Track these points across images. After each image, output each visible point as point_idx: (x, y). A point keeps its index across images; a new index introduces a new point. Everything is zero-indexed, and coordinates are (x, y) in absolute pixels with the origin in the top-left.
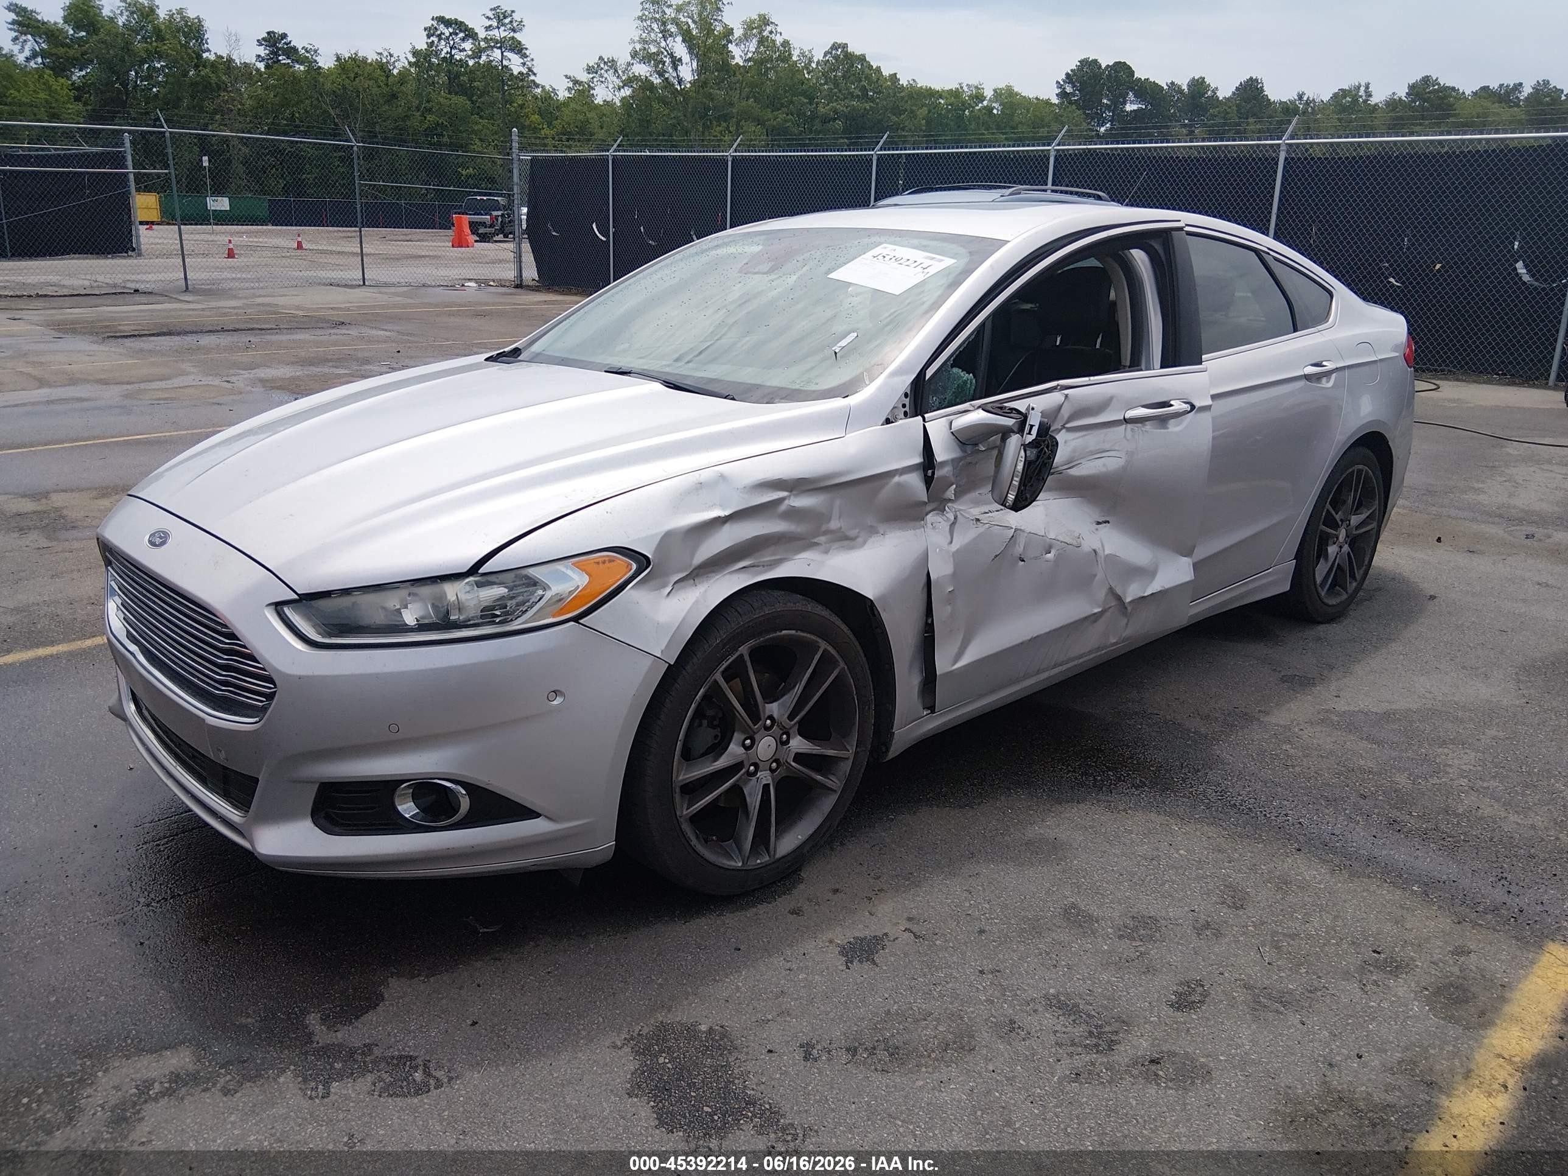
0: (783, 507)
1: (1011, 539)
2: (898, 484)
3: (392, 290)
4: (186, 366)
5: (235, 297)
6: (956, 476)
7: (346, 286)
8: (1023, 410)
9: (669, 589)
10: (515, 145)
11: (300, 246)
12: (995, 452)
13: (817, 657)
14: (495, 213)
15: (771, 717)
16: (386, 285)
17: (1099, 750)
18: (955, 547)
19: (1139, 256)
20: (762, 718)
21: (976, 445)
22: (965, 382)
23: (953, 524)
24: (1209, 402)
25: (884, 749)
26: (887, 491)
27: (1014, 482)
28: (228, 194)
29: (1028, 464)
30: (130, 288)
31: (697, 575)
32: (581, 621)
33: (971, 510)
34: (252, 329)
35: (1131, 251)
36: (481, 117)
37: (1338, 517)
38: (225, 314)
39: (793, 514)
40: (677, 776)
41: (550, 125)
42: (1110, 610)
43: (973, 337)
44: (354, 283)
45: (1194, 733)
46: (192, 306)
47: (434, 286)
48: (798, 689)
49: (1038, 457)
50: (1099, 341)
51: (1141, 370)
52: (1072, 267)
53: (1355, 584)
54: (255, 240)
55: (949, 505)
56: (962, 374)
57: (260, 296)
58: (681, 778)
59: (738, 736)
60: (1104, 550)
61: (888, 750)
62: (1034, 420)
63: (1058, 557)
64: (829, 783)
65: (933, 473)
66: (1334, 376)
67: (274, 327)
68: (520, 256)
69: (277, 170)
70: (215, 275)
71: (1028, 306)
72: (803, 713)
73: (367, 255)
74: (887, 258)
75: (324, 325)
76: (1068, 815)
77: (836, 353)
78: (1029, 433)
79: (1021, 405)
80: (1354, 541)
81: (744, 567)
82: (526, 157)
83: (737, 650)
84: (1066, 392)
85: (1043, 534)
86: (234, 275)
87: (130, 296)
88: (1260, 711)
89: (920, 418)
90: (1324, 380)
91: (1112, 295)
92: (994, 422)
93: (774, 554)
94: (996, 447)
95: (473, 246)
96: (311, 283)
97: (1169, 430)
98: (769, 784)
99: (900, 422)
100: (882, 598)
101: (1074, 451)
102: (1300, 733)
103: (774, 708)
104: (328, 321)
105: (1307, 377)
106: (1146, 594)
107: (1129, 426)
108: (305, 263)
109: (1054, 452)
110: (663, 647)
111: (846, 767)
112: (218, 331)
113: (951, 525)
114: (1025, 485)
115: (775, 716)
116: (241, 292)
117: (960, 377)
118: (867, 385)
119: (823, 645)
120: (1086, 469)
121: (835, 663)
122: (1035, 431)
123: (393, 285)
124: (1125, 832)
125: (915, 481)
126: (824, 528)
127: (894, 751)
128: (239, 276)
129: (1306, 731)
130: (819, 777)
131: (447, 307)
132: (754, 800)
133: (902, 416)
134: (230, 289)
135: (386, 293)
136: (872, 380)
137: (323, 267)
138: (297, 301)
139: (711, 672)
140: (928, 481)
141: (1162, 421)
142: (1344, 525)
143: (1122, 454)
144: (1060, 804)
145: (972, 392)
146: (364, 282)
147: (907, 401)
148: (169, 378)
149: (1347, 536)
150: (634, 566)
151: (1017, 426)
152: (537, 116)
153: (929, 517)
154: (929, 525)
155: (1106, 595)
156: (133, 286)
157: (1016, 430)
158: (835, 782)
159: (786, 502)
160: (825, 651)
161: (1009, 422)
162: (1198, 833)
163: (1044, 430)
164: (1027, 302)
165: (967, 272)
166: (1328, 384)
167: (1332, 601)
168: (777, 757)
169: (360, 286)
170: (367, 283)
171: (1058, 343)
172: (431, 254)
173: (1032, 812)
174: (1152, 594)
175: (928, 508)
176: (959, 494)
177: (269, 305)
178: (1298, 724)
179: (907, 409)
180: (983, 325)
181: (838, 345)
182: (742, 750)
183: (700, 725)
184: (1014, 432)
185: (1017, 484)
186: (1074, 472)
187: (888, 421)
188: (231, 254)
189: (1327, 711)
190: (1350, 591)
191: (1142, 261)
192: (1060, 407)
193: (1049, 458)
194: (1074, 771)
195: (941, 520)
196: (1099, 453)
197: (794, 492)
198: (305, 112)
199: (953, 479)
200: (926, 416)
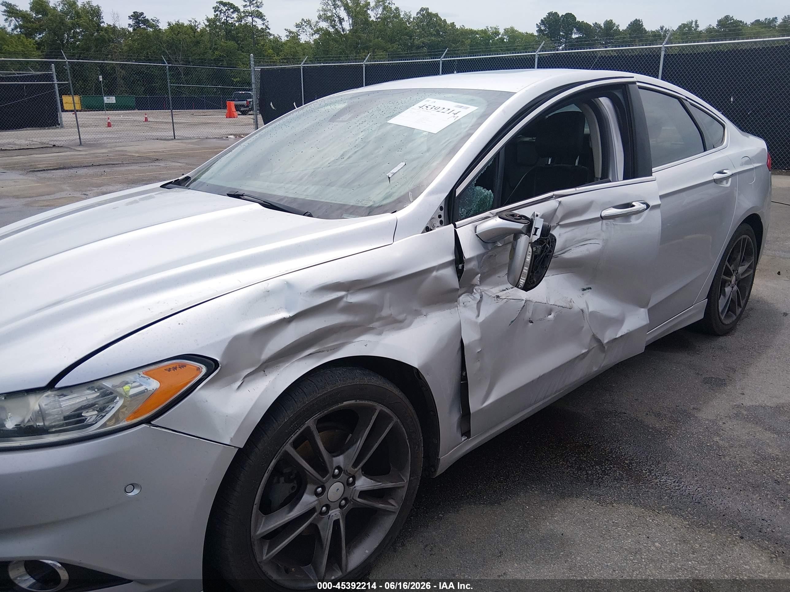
0: (342, 304)
1: (522, 308)
2: (436, 278)
3: (189, 141)
4: (65, 187)
5: (106, 148)
6: (480, 267)
7: (165, 140)
8: (529, 216)
9: (239, 383)
10: (252, 63)
11: (146, 120)
12: (509, 247)
13: (374, 417)
14: (249, 100)
15: (339, 468)
16: (187, 138)
17: (589, 446)
18: (481, 319)
19: (605, 102)
20: (330, 470)
21: (495, 242)
22: (486, 197)
23: (480, 302)
24: (658, 202)
25: (433, 470)
26: (428, 283)
27: (524, 270)
28: (115, 95)
29: (535, 257)
30: (51, 145)
31: (267, 367)
32: (152, 423)
33: (491, 290)
34: (109, 164)
35: (599, 98)
36: (243, 52)
37: (731, 268)
38: (97, 157)
39: (350, 308)
40: (256, 531)
41: (278, 54)
42: (593, 350)
43: (491, 162)
44: (170, 138)
45: (652, 428)
46: (81, 153)
47: (212, 138)
48: (360, 443)
49: (542, 251)
50: (577, 161)
51: (610, 182)
52: (557, 112)
53: (740, 309)
54: (128, 118)
55: (476, 287)
56: (483, 191)
57: (119, 146)
58: (258, 533)
59: (310, 487)
60: (588, 308)
61: (435, 471)
62: (539, 224)
63: (556, 317)
64: (389, 507)
65: (463, 267)
66: (730, 179)
67: (121, 163)
68: (257, 122)
69: (140, 81)
70: (99, 136)
71: (527, 139)
72: (364, 461)
73: (176, 123)
74: (429, 107)
75: (148, 161)
76: (570, 510)
77: (389, 178)
78: (535, 234)
79: (527, 212)
80: (739, 282)
81: (311, 354)
82: (258, 69)
83: (304, 424)
84: (560, 199)
85: (545, 302)
86: (108, 136)
87: (50, 148)
88: (694, 408)
89: (452, 225)
90: (725, 182)
91: (587, 130)
92: (508, 227)
93: (335, 341)
94: (511, 242)
95: (237, 117)
96: (147, 139)
97: (632, 223)
98: (338, 520)
99: (437, 230)
100: (426, 365)
101: (566, 241)
102: (724, 426)
103: (340, 460)
104: (149, 159)
105: (715, 181)
106: (617, 337)
107: (604, 221)
108: (148, 128)
109: (553, 247)
110: (232, 435)
111: (403, 493)
112: (90, 166)
113: (478, 303)
114: (532, 272)
115: (342, 466)
116: (109, 145)
117: (482, 193)
118: (411, 202)
119: (379, 407)
120: (575, 253)
121: (390, 418)
122: (539, 232)
123: (190, 138)
124: (613, 526)
125: (449, 273)
126: (377, 316)
127: (441, 468)
128: (111, 136)
129: (727, 425)
130: (381, 506)
131: (216, 149)
132: (327, 534)
133: (439, 224)
134: (103, 143)
135: (185, 143)
136: (415, 198)
137: (157, 130)
138: (137, 148)
139: (282, 445)
140: (460, 273)
141: (626, 216)
142: (735, 272)
143: (601, 242)
144: (564, 498)
145: (491, 203)
146: (175, 137)
147: (442, 213)
148: (53, 193)
149: (736, 280)
150: (204, 370)
151: (525, 228)
152: (271, 50)
153: (461, 298)
154: (461, 304)
155: (591, 340)
156: (52, 143)
157: (524, 231)
158: (394, 505)
159: (345, 299)
160: (381, 412)
161: (519, 226)
162: (666, 524)
163: (546, 231)
164: (527, 137)
165: (484, 117)
166: (727, 184)
167: (727, 322)
168: (345, 496)
169: (172, 139)
170: (176, 138)
171: (549, 163)
172: (214, 121)
173: (543, 508)
174: (622, 336)
175: (460, 292)
176: (482, 280)
177: (122, 151)
178: (721, 419)
179: (442, 219)
180: (498, 154)
181: (391, 172)
182: (314, 498)
183: (278, 482)
184: (523, 233)
185: (527, 272)
186: (567, 256)
187: (428, 229)
188: (109, 125)
189: (738, 406)
190: (737, 314)
191: (607, 106)
192: (556, 210)
193: (550, 251)
194: (571, 467)
195: (470, 299)
196: (583, 241)
197: (351, 292)
198: (154, 52)
199: (478, 270)
200: (457, 223)
